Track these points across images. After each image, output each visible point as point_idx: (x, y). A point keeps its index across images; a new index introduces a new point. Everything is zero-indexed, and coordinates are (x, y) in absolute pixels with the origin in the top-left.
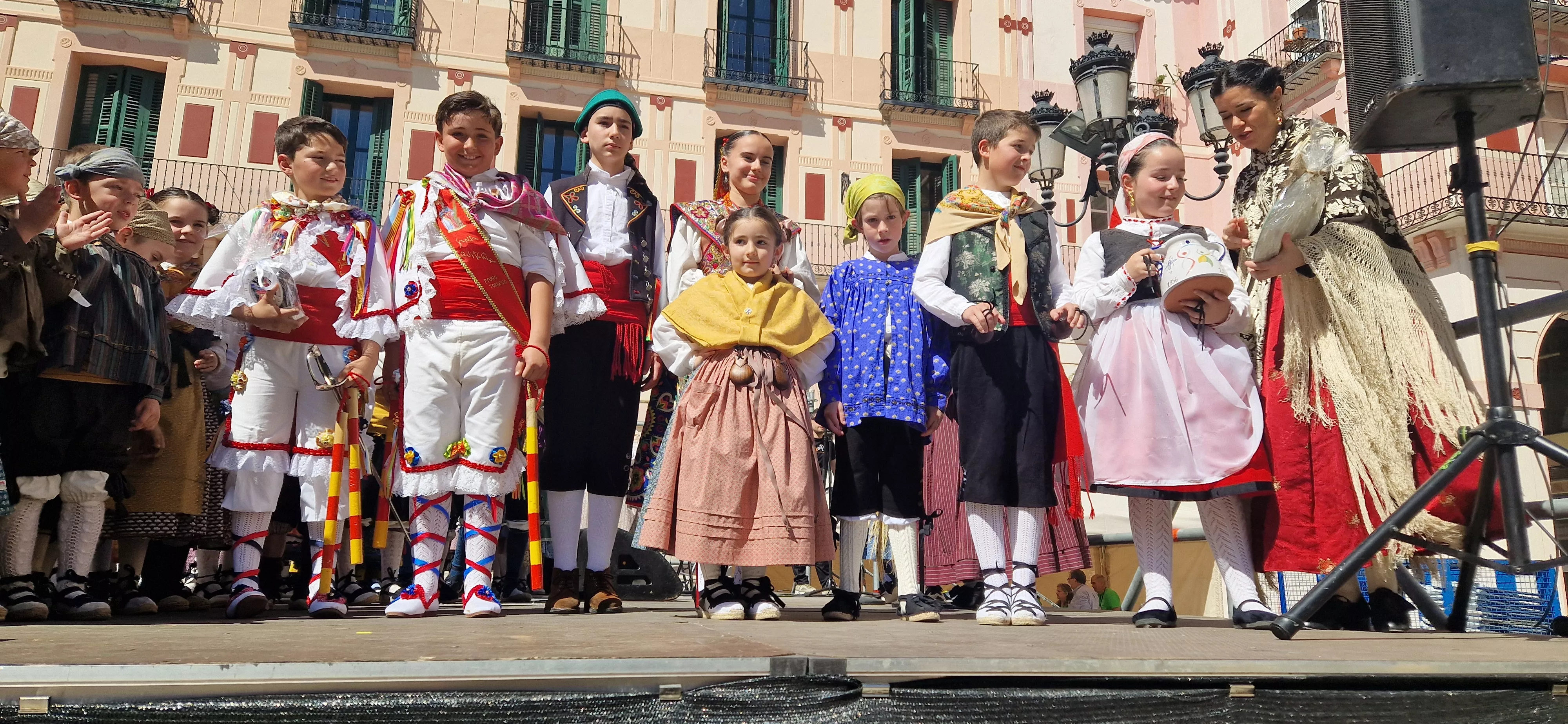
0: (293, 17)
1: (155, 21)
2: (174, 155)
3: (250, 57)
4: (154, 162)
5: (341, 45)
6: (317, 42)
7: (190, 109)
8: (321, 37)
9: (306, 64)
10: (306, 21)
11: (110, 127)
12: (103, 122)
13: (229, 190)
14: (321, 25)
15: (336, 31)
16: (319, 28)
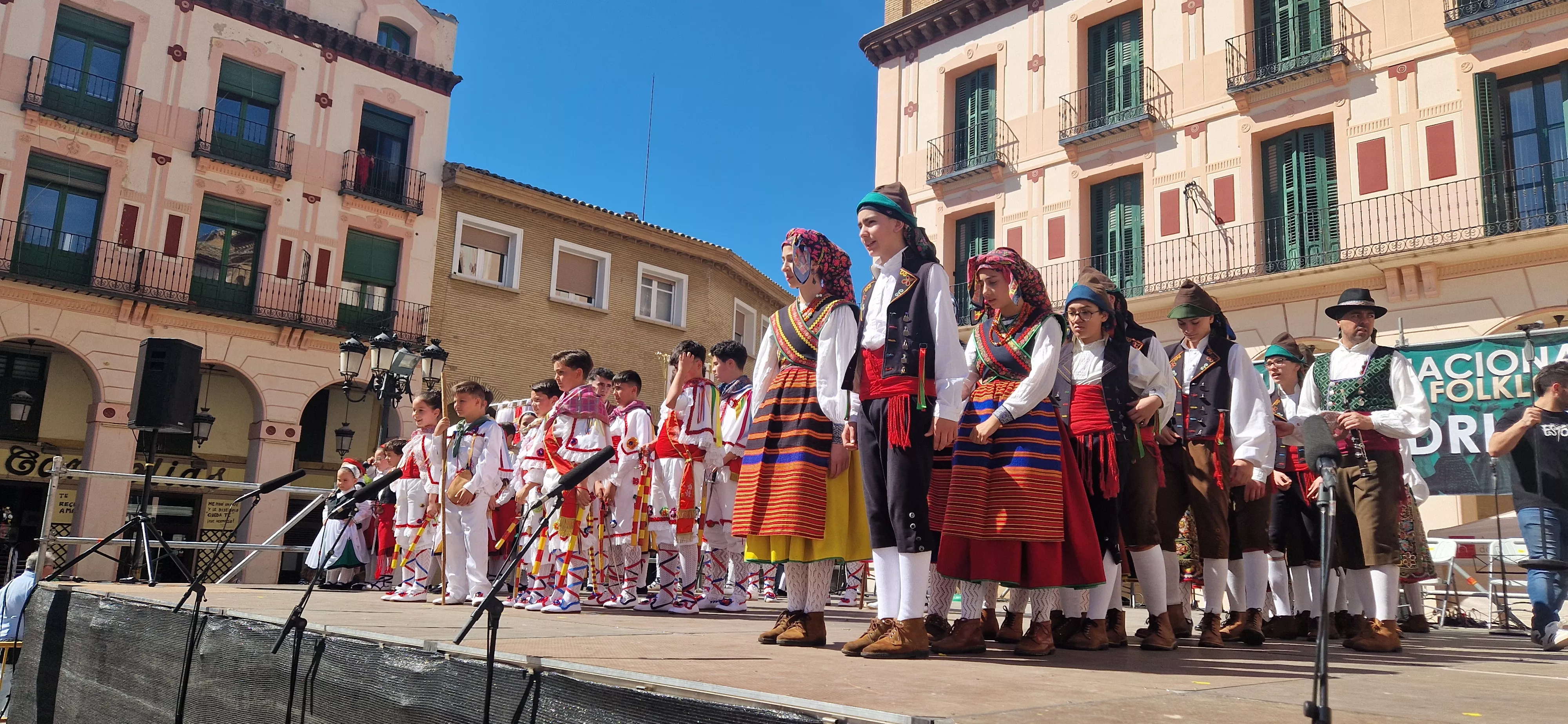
0: (1447, 16)
1: (1315, 78)
2: (1356, 196)
3: (1411, 75)
4: (1340, 209)
5: (1508, 22)
6: (1479, 31)
7: (1363, 148)
8: (1482, 24)
9: (1470, 58)
10: (1462, 15)
11: (1295, 188)
12: (1289, 186)
13: (1417, 214)
14: (1481, 11)
15: (1498, 10)
16: (1478, 15)
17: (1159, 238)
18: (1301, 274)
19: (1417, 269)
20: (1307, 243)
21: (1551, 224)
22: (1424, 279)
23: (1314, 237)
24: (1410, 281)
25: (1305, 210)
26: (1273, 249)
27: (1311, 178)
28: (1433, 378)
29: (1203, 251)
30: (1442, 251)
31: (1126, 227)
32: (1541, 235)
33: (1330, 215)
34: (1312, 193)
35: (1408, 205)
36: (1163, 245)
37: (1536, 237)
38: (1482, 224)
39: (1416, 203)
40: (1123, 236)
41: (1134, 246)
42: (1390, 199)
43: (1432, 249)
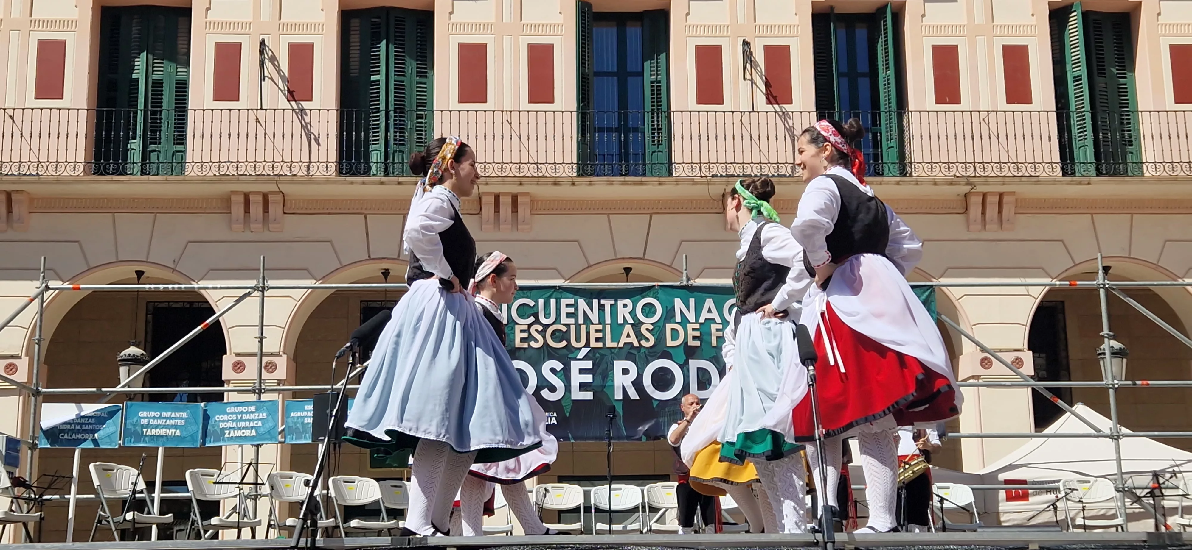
2: (455, 104)
7: (464, 49)
17: (209, 102)
18: (382, 183)
19: (515, 198)
20: (392, 147)
21: (626, 175)
22: (520, 209)
23: (401, 142)
24: (506, 209)
25: (391, 107)
26: (349, 147)
27: (401, 72)
28: (713, 320)
29: (270, 133)
30: (546, 184)
31: (155, 77)
32: (635, 184)
33: (418, 118)
34: (400, 88)
35: (507, 126)
36: (217, 113)
37: (631, 184)
38: (575, 161)
39: (515, 125)
40: (150, 88)
41: (165, 106)
42: (489, 114)
43: (538, 180)
